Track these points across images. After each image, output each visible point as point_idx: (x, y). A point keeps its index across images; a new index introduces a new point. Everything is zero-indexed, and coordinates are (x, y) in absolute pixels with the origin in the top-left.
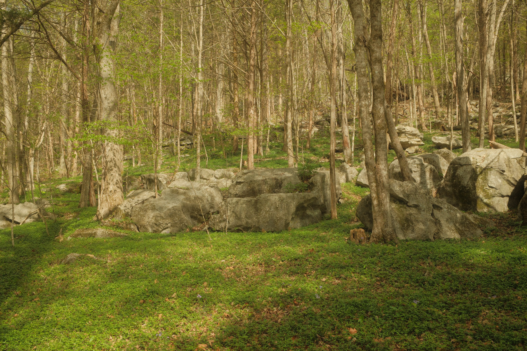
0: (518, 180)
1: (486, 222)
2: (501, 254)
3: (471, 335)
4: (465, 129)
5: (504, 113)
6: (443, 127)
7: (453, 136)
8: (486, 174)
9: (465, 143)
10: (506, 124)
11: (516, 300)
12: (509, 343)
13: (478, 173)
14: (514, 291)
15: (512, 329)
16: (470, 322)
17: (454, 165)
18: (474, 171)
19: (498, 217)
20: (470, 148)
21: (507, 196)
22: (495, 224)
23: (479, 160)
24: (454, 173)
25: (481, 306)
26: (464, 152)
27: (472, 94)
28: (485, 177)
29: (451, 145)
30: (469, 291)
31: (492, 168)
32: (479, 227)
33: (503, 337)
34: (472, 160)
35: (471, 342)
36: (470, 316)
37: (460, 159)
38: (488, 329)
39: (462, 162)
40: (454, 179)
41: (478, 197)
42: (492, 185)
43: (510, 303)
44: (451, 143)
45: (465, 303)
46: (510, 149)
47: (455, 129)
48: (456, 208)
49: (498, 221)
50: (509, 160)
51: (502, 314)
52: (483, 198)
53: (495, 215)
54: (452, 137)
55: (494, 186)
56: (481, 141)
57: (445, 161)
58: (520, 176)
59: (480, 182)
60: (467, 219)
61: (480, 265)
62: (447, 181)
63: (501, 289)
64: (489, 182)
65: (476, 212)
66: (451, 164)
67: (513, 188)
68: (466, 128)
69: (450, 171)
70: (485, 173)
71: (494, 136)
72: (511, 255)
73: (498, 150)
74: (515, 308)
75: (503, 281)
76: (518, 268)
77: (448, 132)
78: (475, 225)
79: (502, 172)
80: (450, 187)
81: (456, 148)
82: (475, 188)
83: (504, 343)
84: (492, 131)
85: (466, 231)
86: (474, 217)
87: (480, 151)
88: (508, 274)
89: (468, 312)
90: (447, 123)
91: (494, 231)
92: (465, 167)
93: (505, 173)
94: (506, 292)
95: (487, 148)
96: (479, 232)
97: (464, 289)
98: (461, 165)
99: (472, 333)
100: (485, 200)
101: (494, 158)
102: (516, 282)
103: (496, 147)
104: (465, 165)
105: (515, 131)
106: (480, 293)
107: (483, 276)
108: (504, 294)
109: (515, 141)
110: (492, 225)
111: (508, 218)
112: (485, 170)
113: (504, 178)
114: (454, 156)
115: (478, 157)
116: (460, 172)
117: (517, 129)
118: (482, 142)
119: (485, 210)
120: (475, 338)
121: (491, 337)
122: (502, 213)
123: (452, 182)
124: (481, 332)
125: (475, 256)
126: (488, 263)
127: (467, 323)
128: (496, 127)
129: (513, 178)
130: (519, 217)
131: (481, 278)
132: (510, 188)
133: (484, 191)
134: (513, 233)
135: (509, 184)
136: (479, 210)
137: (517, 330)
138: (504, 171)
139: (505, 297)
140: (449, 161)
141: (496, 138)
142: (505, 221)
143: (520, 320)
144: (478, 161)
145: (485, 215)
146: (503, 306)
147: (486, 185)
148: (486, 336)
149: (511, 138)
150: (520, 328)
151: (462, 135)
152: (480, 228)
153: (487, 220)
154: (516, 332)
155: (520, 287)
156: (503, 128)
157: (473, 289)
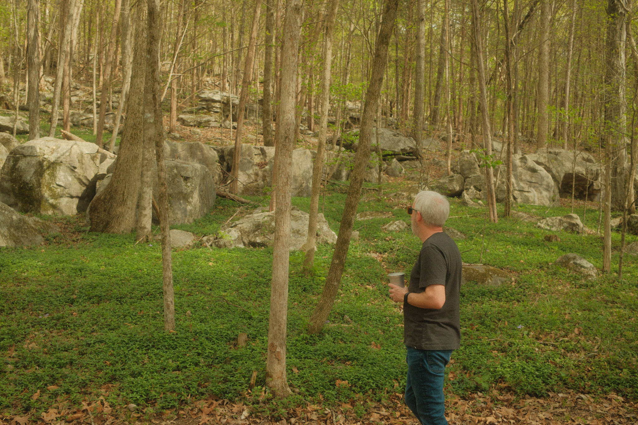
0: (90, 179)
1: (49, 227)
2: (61, 265)
3: (12, 364)
4: (34, 111)
5: (84, 99)
6: (6, 104)
7: (19, 117)
8: (54, 170)
9: (32, 128)
10: (84, 112)
11: (71, 317)
12: (55, 366)
13: (45, 168)
14: (70, 306)
15: (62, 350)
16: (13, 348)
17: (15, 154)
18: (40, 164)
19: (65, 222)
20: (38, 135)
21: (77, 197)
22: (60, 230)
23: (47, 151)
24: (15, 165)
25: (29, 328)
26: (29, 140)
27: (48, 69)
28: (53, 173)
29: (15, 129)
30: (17, 311)
31: (61, 162)
32: (40, 232)
33: (50, 361)
34: (38, 150)
35: (11, 372)
36: (14, 340)
37: (23, 148)
38: (34, 354)
39: (25, 152)
40: (13, 172)
41: (42, 196)
42: (60, 183)
43: (64, 321)
44: (15, 126)
45: (10, 326)
46: (85, 143)
47: (22, 109)
48: (12, 209)
49: (63, 226)
50: (82, 155)
51: (54, 334)
52: (49, 198)
53: (61, 219)
54: (16, 118)
55: (62, 185)
56: (52, 129)
57: (4, 148)
58: (93, 175)
59: (47, 178)
60: (25, 223)
61: (35, 279)
62: (5, 174)
63: (56, 306)
64: (57, 179)
65: (39, 214)
66: (11, 153)
67: (84, 188)
68: (36, 111)
69: (9, 162)
70: (53, 168)
71: (70, 124)
72: (72, 266)
73: (71, 142)
74: (69, 326)
75: (59, 296)
76: (78, 280)
77: (13, 112)
78: (35, 230)
79: (73, 169)
80: (7, 181)
81: (21, 133)
82: (39, 185)
83: (50, 368)
84: (67, 118)
85: (23, 237)
86: (35, 221)
87: (50, 141)
88: (66, 288)
89: (13, 336)
90: (13, 100)
91: (57, 238)
92: (29, 158)
93: (76, 170)
94: (61, 308)
95: (60, 138)
96: (39, 238)
97: (10, 309)
98: (25, 156)
99: (13, 361)
100: (51, 201)
101: (65, 151)
102: (74, 296)
103: (69, 138)
104: (29, 156)
105: (93, 121)
106: (31, 313)
107: (37, 291)
108: (58, 311)
109: (92, 133)
110: (56, 230)
111: (75, 223)
112: (53, 165)
113: (75, 176)
114: (16, 143)
115: (47, 148)
116: (22, 164)
117: (96, 120)
118: (53, 131)
119: (50, 212)
120: (17, 367)
121: (36, 363)
122: (69, 217)
123: (11, 176)
124: (25, 358)
125: (30, 268)
126: (45, 275)
127: (10, 350)
128: (73, 114)
129: (86, 177)
130: (88, 222)
131: (33, 294)
132: (81, 188)
133: (50, 189)
134: (78, 240)
135: (80, 183)
136: (43, 213)
137: (66, 351)
138: (75, 168)
139: (59, 314)
140: (9, 149)
141: (71, 127)
142: (71, 226)
143: (72, 339)
144: (45, 153)
145: (49, 219)
146: (56, 325)
147: (54, 183)
148: (31, 362)
149: (89, 129)
150: (70, 348)
151: (29, 117)
152: (42, 234)
153: (51, 224)
154: (65, 353)
155: (77, 302)
156: (81, 116)
157: (22, 309)
